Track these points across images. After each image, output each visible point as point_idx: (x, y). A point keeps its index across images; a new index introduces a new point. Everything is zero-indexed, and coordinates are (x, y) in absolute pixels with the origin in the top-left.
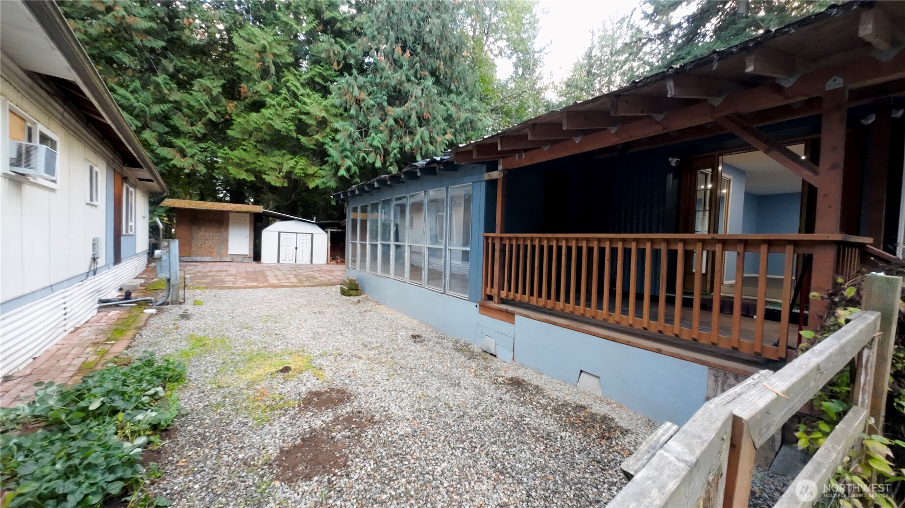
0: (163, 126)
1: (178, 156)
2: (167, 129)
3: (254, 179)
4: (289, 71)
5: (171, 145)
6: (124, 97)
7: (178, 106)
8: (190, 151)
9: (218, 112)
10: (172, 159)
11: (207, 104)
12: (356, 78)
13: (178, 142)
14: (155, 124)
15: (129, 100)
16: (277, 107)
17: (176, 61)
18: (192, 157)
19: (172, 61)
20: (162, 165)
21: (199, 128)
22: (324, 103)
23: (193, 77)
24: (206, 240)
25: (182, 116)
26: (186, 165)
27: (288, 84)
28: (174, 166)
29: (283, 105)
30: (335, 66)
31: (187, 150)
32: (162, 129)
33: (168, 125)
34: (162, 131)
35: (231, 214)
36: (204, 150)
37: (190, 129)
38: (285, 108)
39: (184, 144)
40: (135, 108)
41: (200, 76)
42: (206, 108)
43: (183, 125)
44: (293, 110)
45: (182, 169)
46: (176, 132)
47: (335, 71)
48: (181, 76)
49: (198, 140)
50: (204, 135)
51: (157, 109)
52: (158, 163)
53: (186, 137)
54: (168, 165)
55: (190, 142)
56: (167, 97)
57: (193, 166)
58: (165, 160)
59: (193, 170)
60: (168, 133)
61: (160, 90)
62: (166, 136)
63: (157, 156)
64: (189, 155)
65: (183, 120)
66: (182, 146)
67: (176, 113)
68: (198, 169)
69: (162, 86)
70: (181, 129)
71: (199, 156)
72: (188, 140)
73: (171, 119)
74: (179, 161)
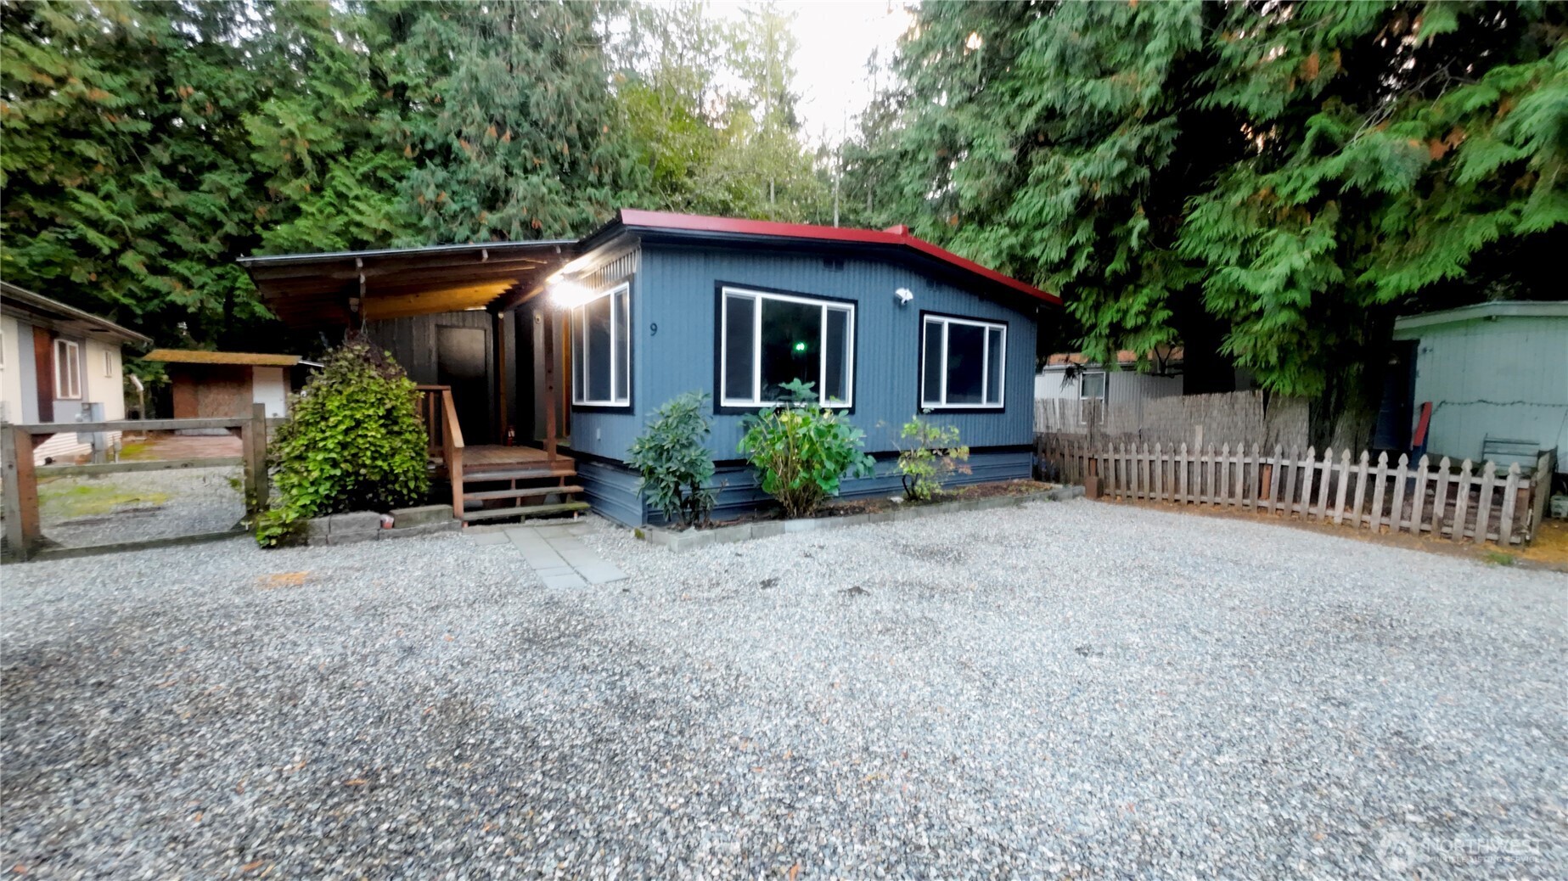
0: (155, 243)
1: (179, 287)
2: (161, 249)
4: (336, 161)
5: (163, 271)
6: (90, 207)
7: (180, 214)
8: (197, 281)
9: (242, 221)
10: (169, 293)
11: (223, 210)
12: (433, 173)
13: (180, 268)
14: (142, 243)
15: (97, 210)
16: (318, 216)
17: (173, 147)
18: (202, 287)
19: (167, 146)
20: (156, 302)
21: (214, 246)
22: (386, 208)
23: (201, 169)
24: (220, 405)
25: (187, 228)
26: (190, 301)
27: (334, 183)
29: (326, 212)
30: (408, 152)
31: (192, 278)
32: (153, 248)
33: (163, 243)
34: (153, 252)
35: (255, 370)
36: (221, 277)
37: (201, 246)
38: (329, 216)
39: (189, 269)
40: (107, 223)
41: (213, 167)
42: (221, 216)
43: (188, 242)
44: (340, 221)
45: (185, 307)
46: (176, 252)
47: (407, 159)
48: (183, 169)
49: (210, 263)
50: (221, 255)
51: (142, 222)
52: (150, 299)
53: (191, 260)
54: (163, 302)
55: (197, 267)
56: (159, 203)
57: (202, 301)
58: (156, 293)
59: (202, 308)
60: (163, 255)
61: (147, 194)
62: (159, 259)
63: (147, 289)
64: (196, 286)
65: (187, 234)
66: (186, 273)
67: (177, 225)
68: (210, 306)
69: (150, 188)
70: (185, 247)
71: (212, 287)
72: (194, 264)
73: (168, 233)
74: (179, 296)
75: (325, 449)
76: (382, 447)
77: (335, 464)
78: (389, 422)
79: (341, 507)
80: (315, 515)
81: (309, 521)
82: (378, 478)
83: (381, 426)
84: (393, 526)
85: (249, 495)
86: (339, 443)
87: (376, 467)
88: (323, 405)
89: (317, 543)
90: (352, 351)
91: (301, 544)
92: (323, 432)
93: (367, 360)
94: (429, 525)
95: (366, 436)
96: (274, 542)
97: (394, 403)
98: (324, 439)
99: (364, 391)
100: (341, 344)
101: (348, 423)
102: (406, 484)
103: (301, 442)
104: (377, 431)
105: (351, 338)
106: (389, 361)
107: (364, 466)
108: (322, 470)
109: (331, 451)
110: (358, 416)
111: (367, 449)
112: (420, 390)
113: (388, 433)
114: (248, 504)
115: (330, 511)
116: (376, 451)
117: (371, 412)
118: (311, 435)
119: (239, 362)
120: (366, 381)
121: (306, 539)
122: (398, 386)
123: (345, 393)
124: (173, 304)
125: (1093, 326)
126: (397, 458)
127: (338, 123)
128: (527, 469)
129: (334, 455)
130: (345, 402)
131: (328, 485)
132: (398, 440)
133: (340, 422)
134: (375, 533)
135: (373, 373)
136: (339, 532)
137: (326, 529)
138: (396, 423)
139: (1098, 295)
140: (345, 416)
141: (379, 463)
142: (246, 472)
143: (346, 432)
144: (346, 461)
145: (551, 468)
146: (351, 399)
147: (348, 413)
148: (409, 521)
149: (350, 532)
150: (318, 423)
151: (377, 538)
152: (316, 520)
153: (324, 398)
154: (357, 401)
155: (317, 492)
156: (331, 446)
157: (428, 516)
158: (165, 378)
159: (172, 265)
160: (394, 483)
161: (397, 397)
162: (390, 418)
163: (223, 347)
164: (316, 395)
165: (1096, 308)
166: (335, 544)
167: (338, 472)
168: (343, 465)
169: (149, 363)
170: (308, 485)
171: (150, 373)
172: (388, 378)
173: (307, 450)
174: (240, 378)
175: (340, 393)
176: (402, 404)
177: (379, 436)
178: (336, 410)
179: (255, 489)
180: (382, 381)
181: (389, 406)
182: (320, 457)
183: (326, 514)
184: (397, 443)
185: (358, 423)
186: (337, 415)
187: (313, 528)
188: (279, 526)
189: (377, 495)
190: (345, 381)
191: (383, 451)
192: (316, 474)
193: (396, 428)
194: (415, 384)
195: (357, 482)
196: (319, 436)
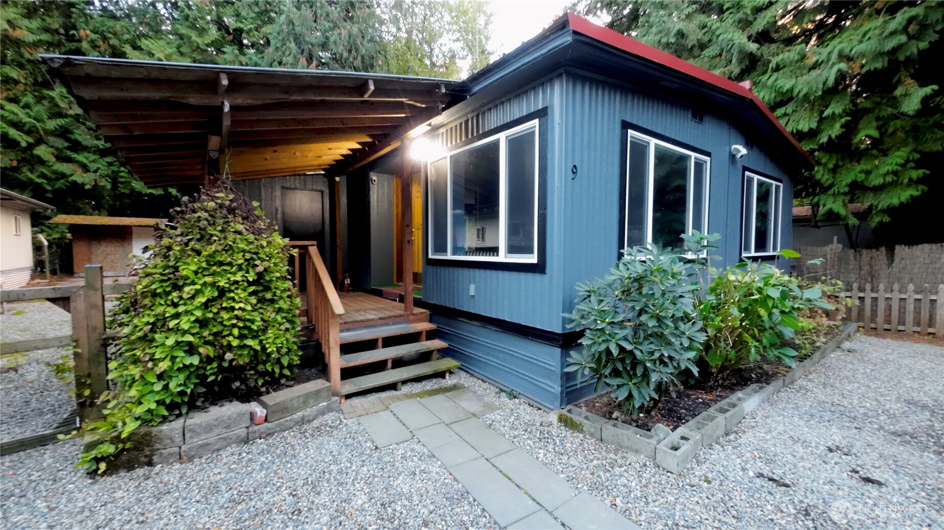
0: (62, 140)
1: (79, 171)
2: (66, 144)
3: (163, 193)
5: (69, 160)
6: (13, 113)
8: (93, 166)
10: (72, 175)
13: (80, 157)
14: (52, 139)
15: (18, 115)
18: (96, 171)
20: (62, 181)
24: (108, 254)
25: (86, 130)
26: (87, 180)
28: (75, 182)
31: (89, 165)
32: (61, 143)
33: (68, 140)
34: (60, 146)
35: (134, 229)
36: (110, 165)
37: (96, 142)
39: (87, 158)
40: (25, 124)
43: (86, 139)
45: (83, 185)
46: (77, 146)
49: (103, 155)
51: (52, 124)
52: (57, 179)
53: (89, 152)
54: (67, 181)
55: (93, 157)
56: (64, 111)
57: (95, 181)
58: (63, 176)
59: (96, 186)
60: (68, 148)
61: (57, 105)
62: (65, 151)
63: (55, 172)
64: (92, 170)
65: (87, 134)
66: (85, 161)
67: (78, 128)
68: (102, 184)
69: (57, 100)
70: (84, 143)
71: (104, 170)
72: (91, 155)
73: (72, 133)
74: (79, 177)
75: (177, 330)
76: (252, 322)
77: (191, 349)
78: (261, 288)
79: (199, 403)
80: (165, 419)
81: (155, 430)
82: (247, 360)
83: (251, 294)
84: (266, 420)
85: (80, 385)
86: (197, 321)
87: (245, 346)
88: (176, 269)
89: (166, 461)
90: (213, 198)
91: (141, 465)
92: (175, 305)
93: (231, 211)
94: (308, 412)
95: (233, 309)
96: (103, 466)
97: (266, 264)
98: (177, 316)
99: (229, 249)
100: (199, 191)
101: (209, 293)
102: (278, 361)
103: (145, 319)
104: (247, 302)
105: (213, 184)
106: (256, 212)
107: (230, 347)
108: (173, 359)
109: (185, 332)
110: (222, 283)
111: (234, 326)
112: (294, 247)
113: (259, 301)
114: (79, 396)
115: (184, 410)
116: (245, 327)
117: (238, 277)
118: (160, 310)
119: (121, 224)
120: (231, 237)
121: (150, 457)
122: (269, 243)
123: (205, 253)
124: (75, 183)
125: (831, 186)
126: (270, 333)
127: (194, 55)
128: (388, 324)
129: (188, 338)
130: (204, 265)
131: (182, 377)
132: (270, 309)
133: (198, 292)
134: (242, 432)
135: (240, 227)
136: (198, 441)
137: (178, 439)
138: (267, 289)
139: (837, 160)
140: (205, 284)
141: (249, 342)
142: (76, 355)
143: (206, 305)
144: (207, 343)
145: (410, 322)
146: (212, 261)
147: (209, 279)
148: (284, 409)
149: (211, 438)
150: (169, 293)
151: (246, 441)
152: (165, 427)
153: (177, 260)
154: (221, 264)
155: (166, 387)
156: (185, 326)
157: (306, 400)
158: (69, 236)
159: (74, 155)
160: (264, 363)
161: (270, 256)
162: (261, 283)
163: (112, 214)
164: (166, 257)
165: (834, 171)
166: (191, 459)
167: (195, 360)
168: (201, 350)
169: (57, 225)
170: (154, 380)
171: (58, 232)
172: (258, 233)
173: (153, 331)
174: (123, 235)
175: (198, 253)
176: (276, 265)
177: (249, 308)
178: (192, 276)
179: (89, 375)
180: (251, 237)
181: (260, 269)
182: (170, 342)
183: (179, 416)
184: (270, 314)
185: (222, 292)
186: (193, 283)
187: (160, 440)
188: (112, 442)
189: (244, 381)
190: (205, 238)
191: (254, 327)
192: (164, 366)
193: (269, 296)
194: (287, 240)
195: (220, 369)
196: (171, 311)
